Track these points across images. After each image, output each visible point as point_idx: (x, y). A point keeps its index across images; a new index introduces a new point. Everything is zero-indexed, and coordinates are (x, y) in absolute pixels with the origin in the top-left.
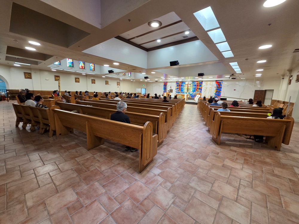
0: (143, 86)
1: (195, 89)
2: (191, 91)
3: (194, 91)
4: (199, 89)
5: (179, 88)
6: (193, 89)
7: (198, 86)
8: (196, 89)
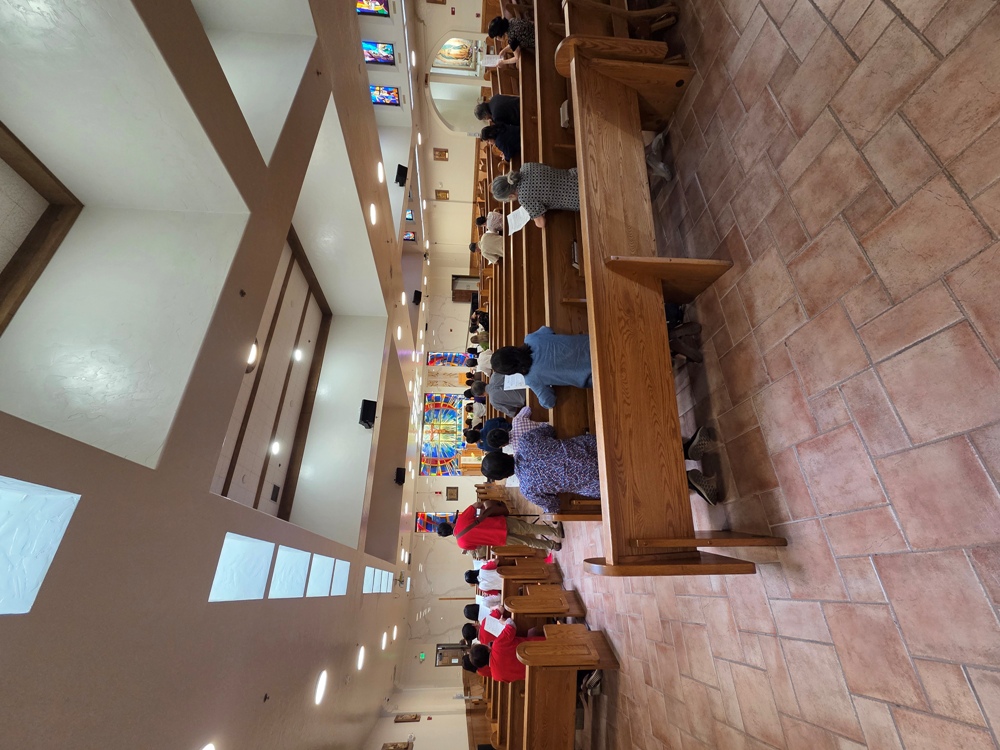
0: (422, 656)
1: (447, 411)
2: (452, 422)
3: (453, 414)
4: (447, 400)
5: (442, 462)
6: (448, 417)
7: (437, 405)
8: (447, 408)
